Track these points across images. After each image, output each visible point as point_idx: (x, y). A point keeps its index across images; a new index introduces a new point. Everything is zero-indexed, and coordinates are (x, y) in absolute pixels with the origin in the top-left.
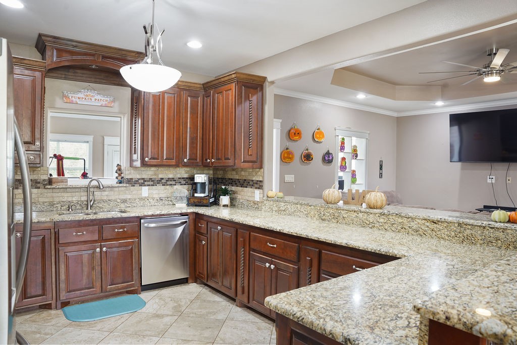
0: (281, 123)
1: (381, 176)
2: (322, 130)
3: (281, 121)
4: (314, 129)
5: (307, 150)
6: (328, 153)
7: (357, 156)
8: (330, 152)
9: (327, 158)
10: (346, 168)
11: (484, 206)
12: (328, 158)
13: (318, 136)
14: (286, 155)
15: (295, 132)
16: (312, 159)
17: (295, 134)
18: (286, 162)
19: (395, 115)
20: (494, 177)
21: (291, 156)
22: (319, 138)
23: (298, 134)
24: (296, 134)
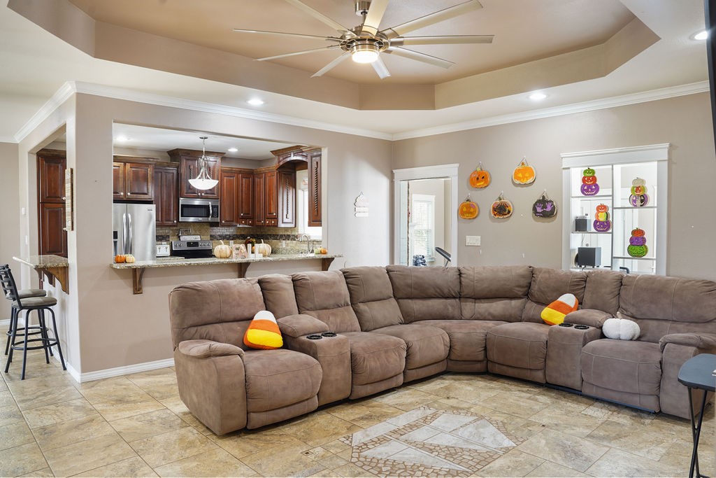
0: (459, 168)
2: (529, 164)
3: (457, 165)
4: (517, 165)
5: (500, 199)
6: (543, 201)
7: (644, 201)
8: (549, 198)
9: (539, 210)
10: (608, 226)
12: (542, 209)
13: (520, 175)
14: (465, 209)
15: (477, 176)
16: (509, 212)
17: (478, 179)
18: (465, 218)
21: (472, 210)
22: (524, 178)
23: (483, 178)
24: (480, 178)
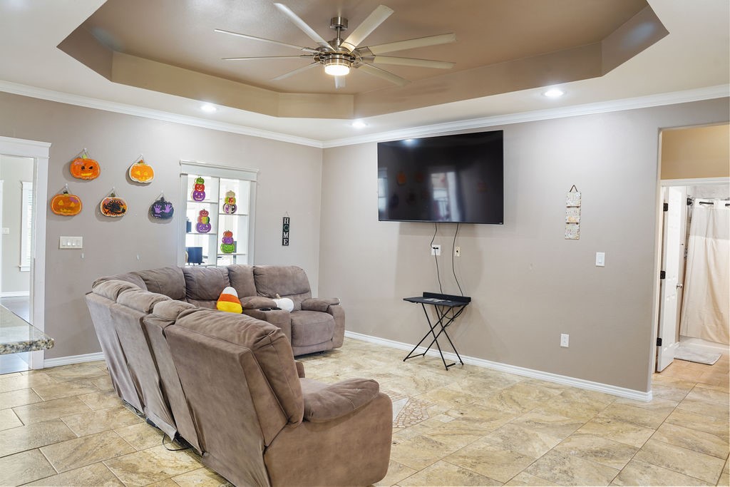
0: (50, 149)
1: (286, 242)
2: (148, 163)
3: (49, 145)
4: (132, 161)
5: (113, 195)
6: (162, 203)
7: (234, 209)
8: (167, 200)
9: (158, 211)
10: (209, 228)
11: (424, 293)
12: (161, 210)
13: (138, 173)
14: (60, 203)
15: (83, 164)
16: (124, 211)
17: (83, 168)
18: (61, 215)
19: (320, 145)
20: (439, 246)
21: (73, 205)
22: (142, 176)
23: (91, 168)
24: (87, 168)
